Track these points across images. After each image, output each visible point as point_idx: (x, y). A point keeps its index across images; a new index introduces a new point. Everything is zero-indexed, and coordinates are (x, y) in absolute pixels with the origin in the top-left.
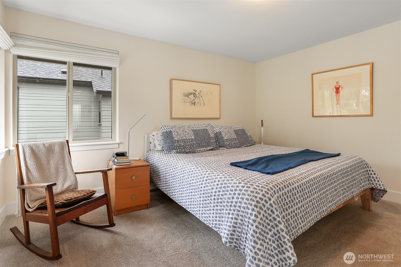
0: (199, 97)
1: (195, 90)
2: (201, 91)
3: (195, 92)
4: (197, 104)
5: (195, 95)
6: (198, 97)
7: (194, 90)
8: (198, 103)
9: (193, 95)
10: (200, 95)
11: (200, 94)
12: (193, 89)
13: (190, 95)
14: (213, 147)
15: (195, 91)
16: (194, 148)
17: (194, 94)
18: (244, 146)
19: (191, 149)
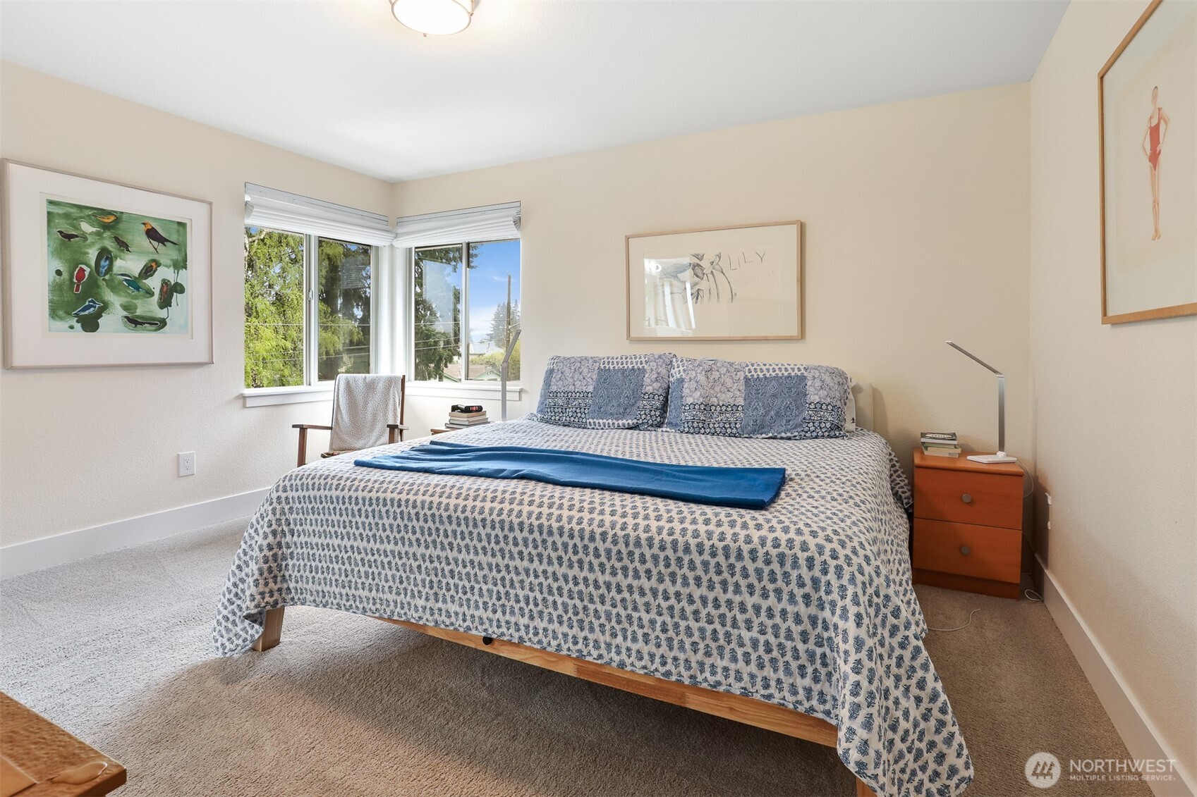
0: (713, 275)
1: (698, 255)
2: (719, 256)
3: (697, 261)
4: (706, 297)
5: (700, 270)
6: (710, 276)
7: (696, 256)
8: (710, 293)
9: (693, 269)
10: (717, 267)
11: (714, 264)
12: (693, 253)
13: (682, 272)
14: (635, 421)
15: (700, 257)
16: (583, 416)
17: (696, 268)
18: (764, 436)
19: (575, 418)
